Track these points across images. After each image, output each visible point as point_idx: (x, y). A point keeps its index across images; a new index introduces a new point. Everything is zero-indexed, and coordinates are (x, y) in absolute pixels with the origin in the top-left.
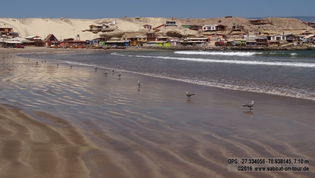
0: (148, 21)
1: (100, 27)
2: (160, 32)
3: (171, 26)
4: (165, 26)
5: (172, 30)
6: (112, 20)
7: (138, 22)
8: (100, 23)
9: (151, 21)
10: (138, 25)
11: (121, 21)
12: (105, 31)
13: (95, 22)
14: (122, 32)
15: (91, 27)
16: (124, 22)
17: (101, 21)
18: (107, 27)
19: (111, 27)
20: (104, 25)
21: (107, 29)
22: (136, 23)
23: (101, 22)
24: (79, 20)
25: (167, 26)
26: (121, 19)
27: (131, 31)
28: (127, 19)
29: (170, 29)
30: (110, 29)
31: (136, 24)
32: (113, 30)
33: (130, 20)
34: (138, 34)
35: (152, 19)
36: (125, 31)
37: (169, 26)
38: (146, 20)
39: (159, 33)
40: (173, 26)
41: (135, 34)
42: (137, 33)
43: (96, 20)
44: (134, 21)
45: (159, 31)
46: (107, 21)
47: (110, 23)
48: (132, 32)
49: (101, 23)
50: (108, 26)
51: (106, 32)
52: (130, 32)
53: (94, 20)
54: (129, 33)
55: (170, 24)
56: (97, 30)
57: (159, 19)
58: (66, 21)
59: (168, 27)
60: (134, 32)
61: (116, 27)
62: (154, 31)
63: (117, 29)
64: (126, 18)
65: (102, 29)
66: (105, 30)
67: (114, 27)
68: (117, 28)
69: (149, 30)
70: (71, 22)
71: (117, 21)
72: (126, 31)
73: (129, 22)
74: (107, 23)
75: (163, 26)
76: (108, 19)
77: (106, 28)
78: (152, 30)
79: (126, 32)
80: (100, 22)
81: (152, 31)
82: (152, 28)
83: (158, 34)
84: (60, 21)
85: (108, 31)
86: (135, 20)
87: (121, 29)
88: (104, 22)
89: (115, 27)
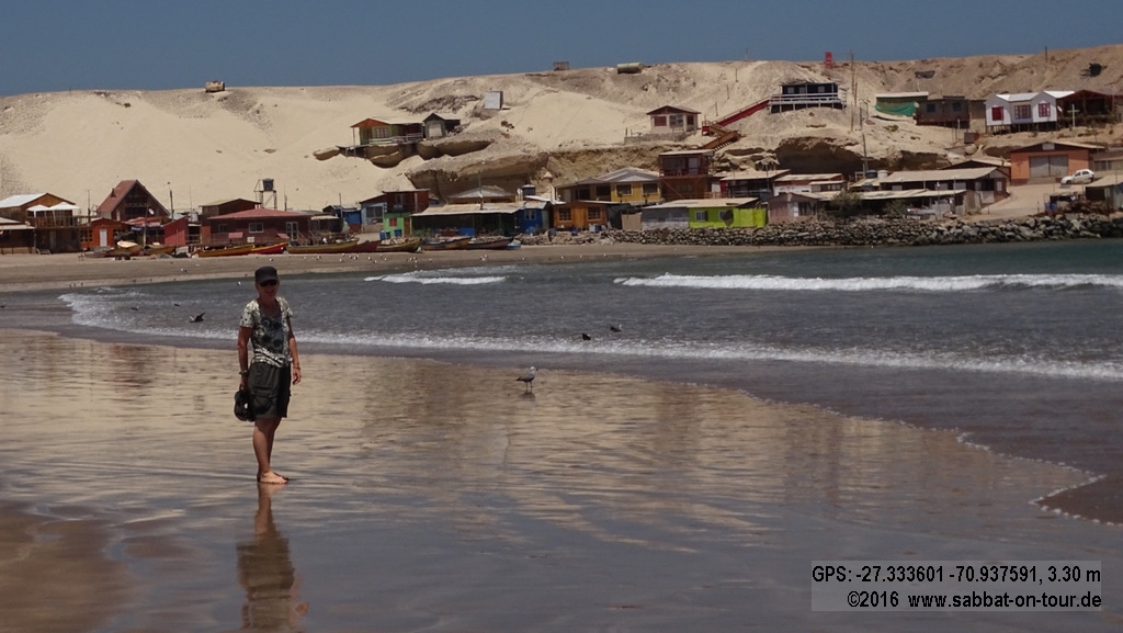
0: (684, 83)
1: (415, 128)
2: (743, 144)
3: (807, 111)
4: (775, 109)
5: (809, 132)
6: (482, 88)
7: (628, 92)
8: (415, 106)
9: (701, 85)
10: (628, 107)
11: (537, 88)
12: (437, 152)
13: (393, 102)
14: (534, 152)
15: (367, 128)
16: (547, 95)
17: (427, 91)
18: (451, 126)
19: (474, 128)
20: (434, 118)
21: (451, 138)
22: (616, 98)
23: (425, 97)
24: (305, 91)
25: (787, 108)
26: (537, 78)
27: (582, 148)
28: (572, 77)
29: (797, 126)
30: (467, 139)
31: (615, 105)
32: (482, 146)
33: (583, 85)
34: (619, 162)
35: (709, 70)
36: (549, 146)
37: (799, 107)
38: (671, 78)
39: (735, 153)
40: (820, 109)
41: (604, 161)
42: (614, 156)
43: (400, 88)
44: (609, 85)
45: (734, 140)
46: (459, 92)
47: (471, 105)
48: (588, 152)
49: (421, 109)
50: (457, 122)
51: (446, 159)
52: (577, 154)
53: (390, 90)
54: (572, 157)
55: (803, 98)
56: (395, 149)
57: (748, 72)
58: (232, 104)
59: (788, 113)
60: (598, 152)
61: (504, 123)
62: (710, 139)
63: (507, 136)
64: (566, 73)
65: (426, 142)
66: (436, 143)
67: (493, 127)
68: (504, 129)
69: (682, 138)
70: (256, 107)
71: (512, 92)
72: (555, 148)
73: (579, 92)
74: (453, 103)
75: (763, 113)
76: (465, 83)
77: (444, 136)
78: (700, 132)
79: (553, 154)
80: (417, 100)
81: (698, 140)
82: (700, 121)
83: (730, 157)
84: (197, 104)
85: (455, 151)
86: (614, 79)
87: (530, 137)
88: (439, 101)
89: (494, 123)
